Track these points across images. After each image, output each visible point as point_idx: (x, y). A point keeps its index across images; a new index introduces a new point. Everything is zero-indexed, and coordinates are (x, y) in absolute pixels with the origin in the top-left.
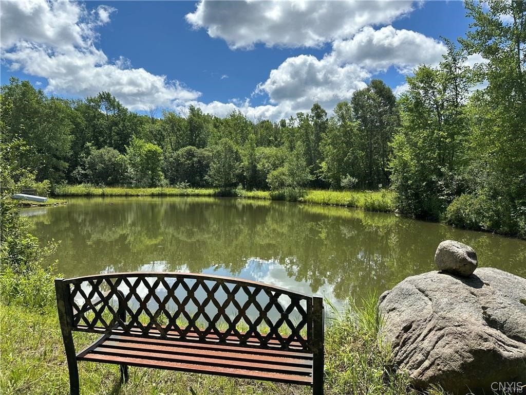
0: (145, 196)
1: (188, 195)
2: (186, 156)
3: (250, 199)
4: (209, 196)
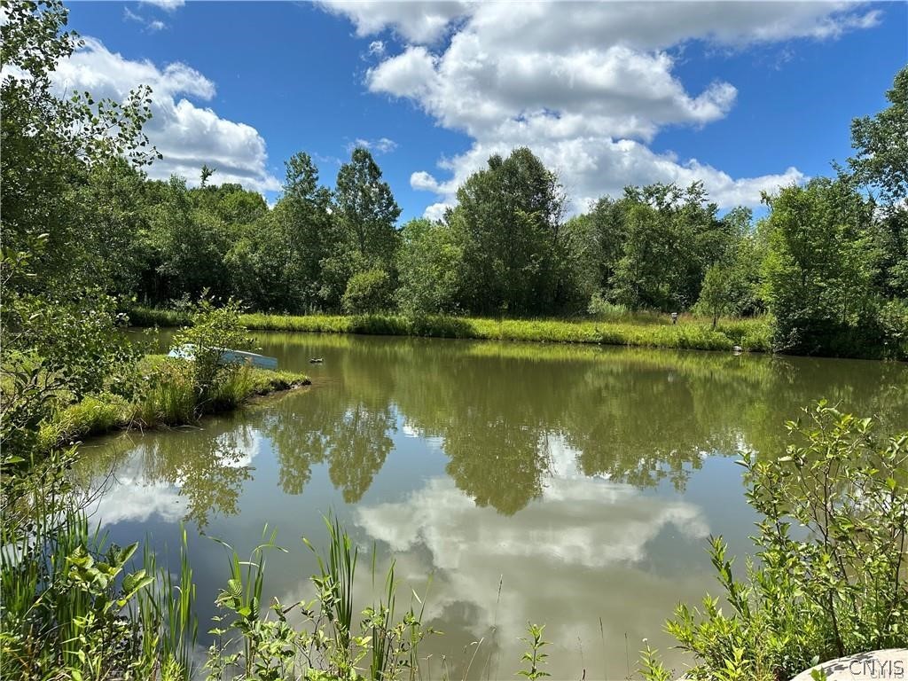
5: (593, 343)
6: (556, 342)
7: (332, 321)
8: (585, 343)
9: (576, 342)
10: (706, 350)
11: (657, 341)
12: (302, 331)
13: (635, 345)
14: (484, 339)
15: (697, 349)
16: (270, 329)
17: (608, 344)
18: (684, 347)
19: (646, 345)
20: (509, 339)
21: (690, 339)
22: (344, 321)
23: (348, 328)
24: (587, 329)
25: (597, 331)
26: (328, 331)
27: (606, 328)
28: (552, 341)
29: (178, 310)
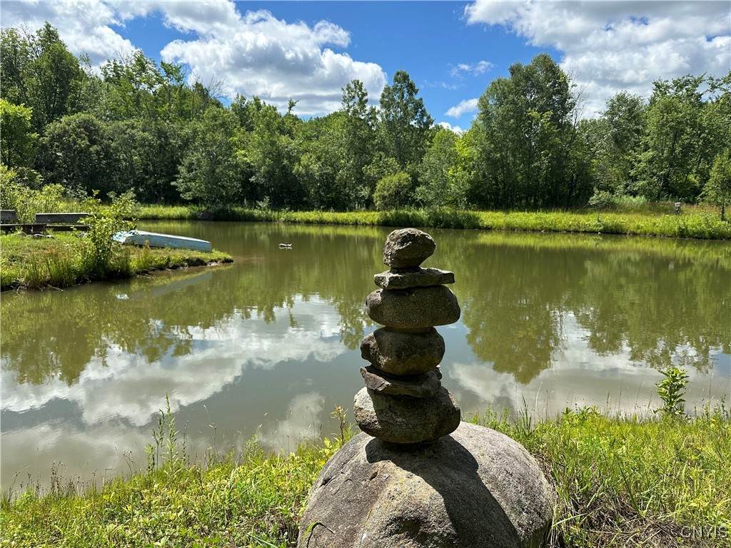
2: (86, 136)
5: (593, 232)
6: (556, 231)
7: (368, 216)
8: (585, 232)
9: (576, 232)
10: (705, 239)
11: (657, 230)
12: (344, 224)
13: (634, 234)
14: (488, 229)
15: (696, 238)
16: (322, 223)
17: (608, 233)
18: (683, 236)
19: (645, 234)
20: (511, 229)
21: (689, 228)
22: (375, 216)
23: (378, 221)
24: (590, 220)
25: (599, 221)
26: (363, 224)
27: (609, 218)
28: (552, 231)
29: (261, 209)
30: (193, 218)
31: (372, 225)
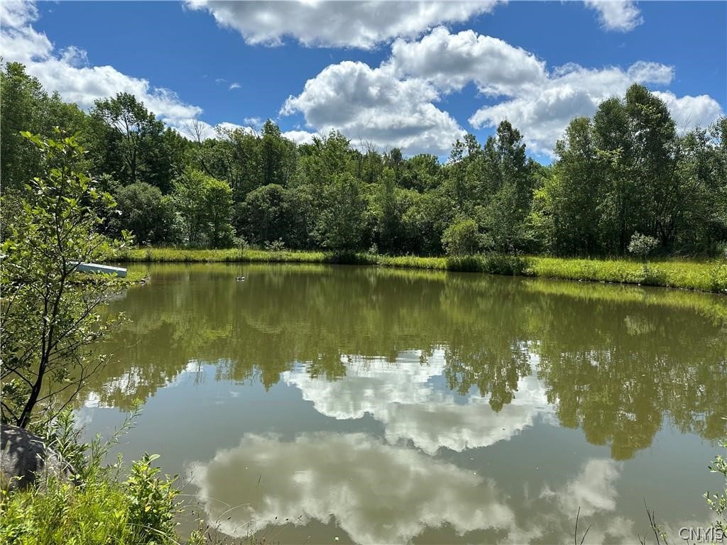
0: (216, 262)
1: (282, 262)
2: (270, 200)
3: (400, 269)
4: (317, 262)
23: (444, 266)
26: (437, 269)
29: (371, 254)
30: (326, 262)
31: (443, 269)
